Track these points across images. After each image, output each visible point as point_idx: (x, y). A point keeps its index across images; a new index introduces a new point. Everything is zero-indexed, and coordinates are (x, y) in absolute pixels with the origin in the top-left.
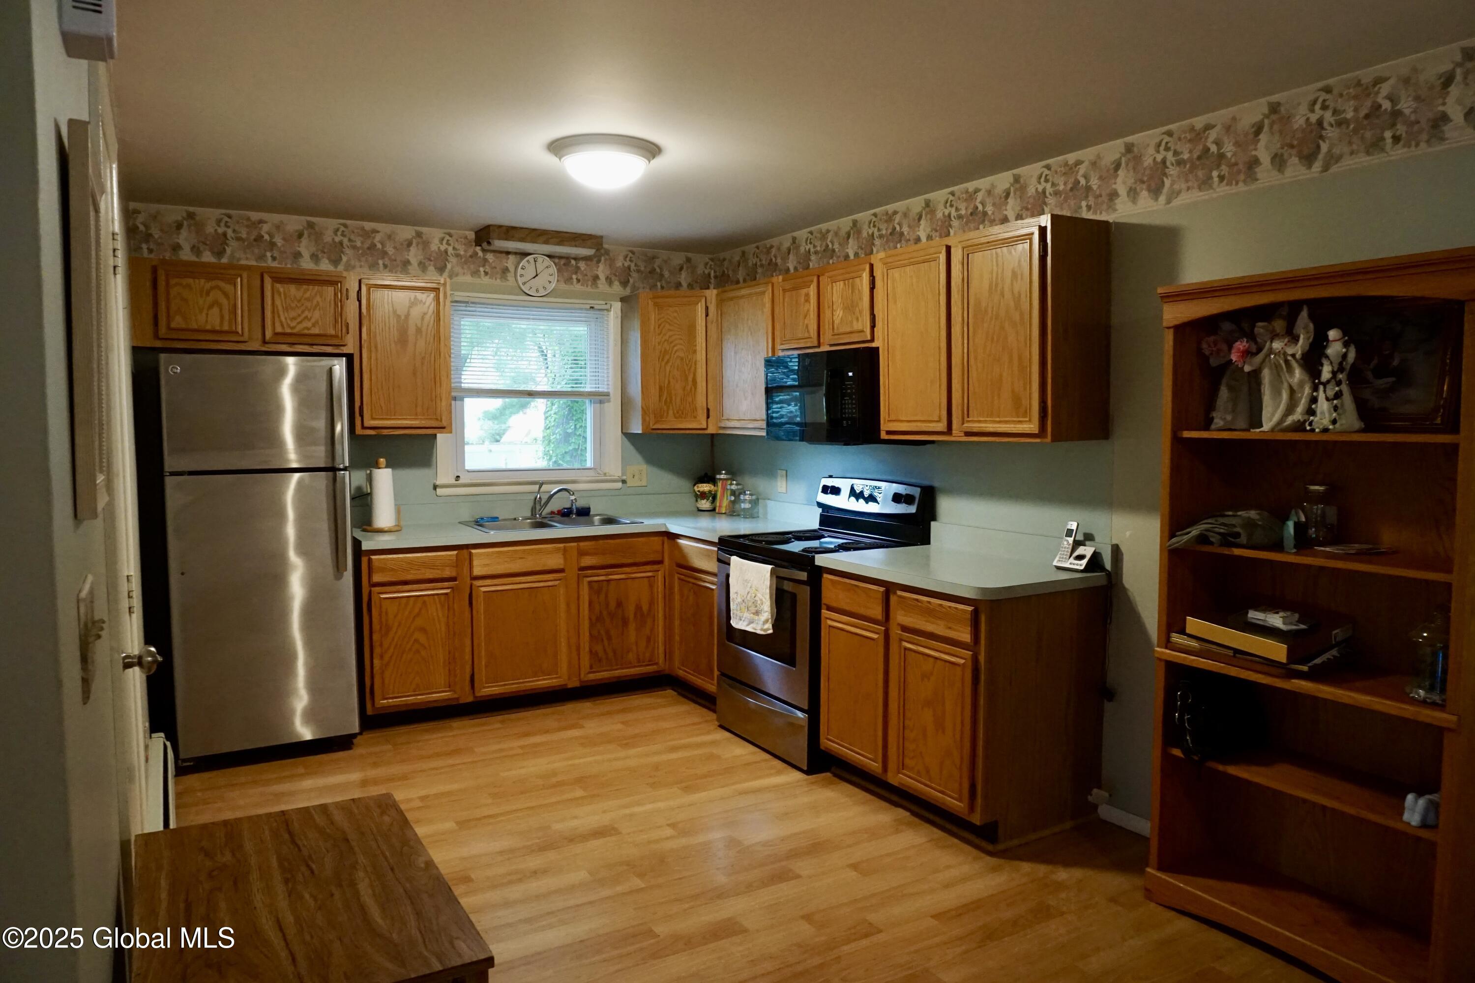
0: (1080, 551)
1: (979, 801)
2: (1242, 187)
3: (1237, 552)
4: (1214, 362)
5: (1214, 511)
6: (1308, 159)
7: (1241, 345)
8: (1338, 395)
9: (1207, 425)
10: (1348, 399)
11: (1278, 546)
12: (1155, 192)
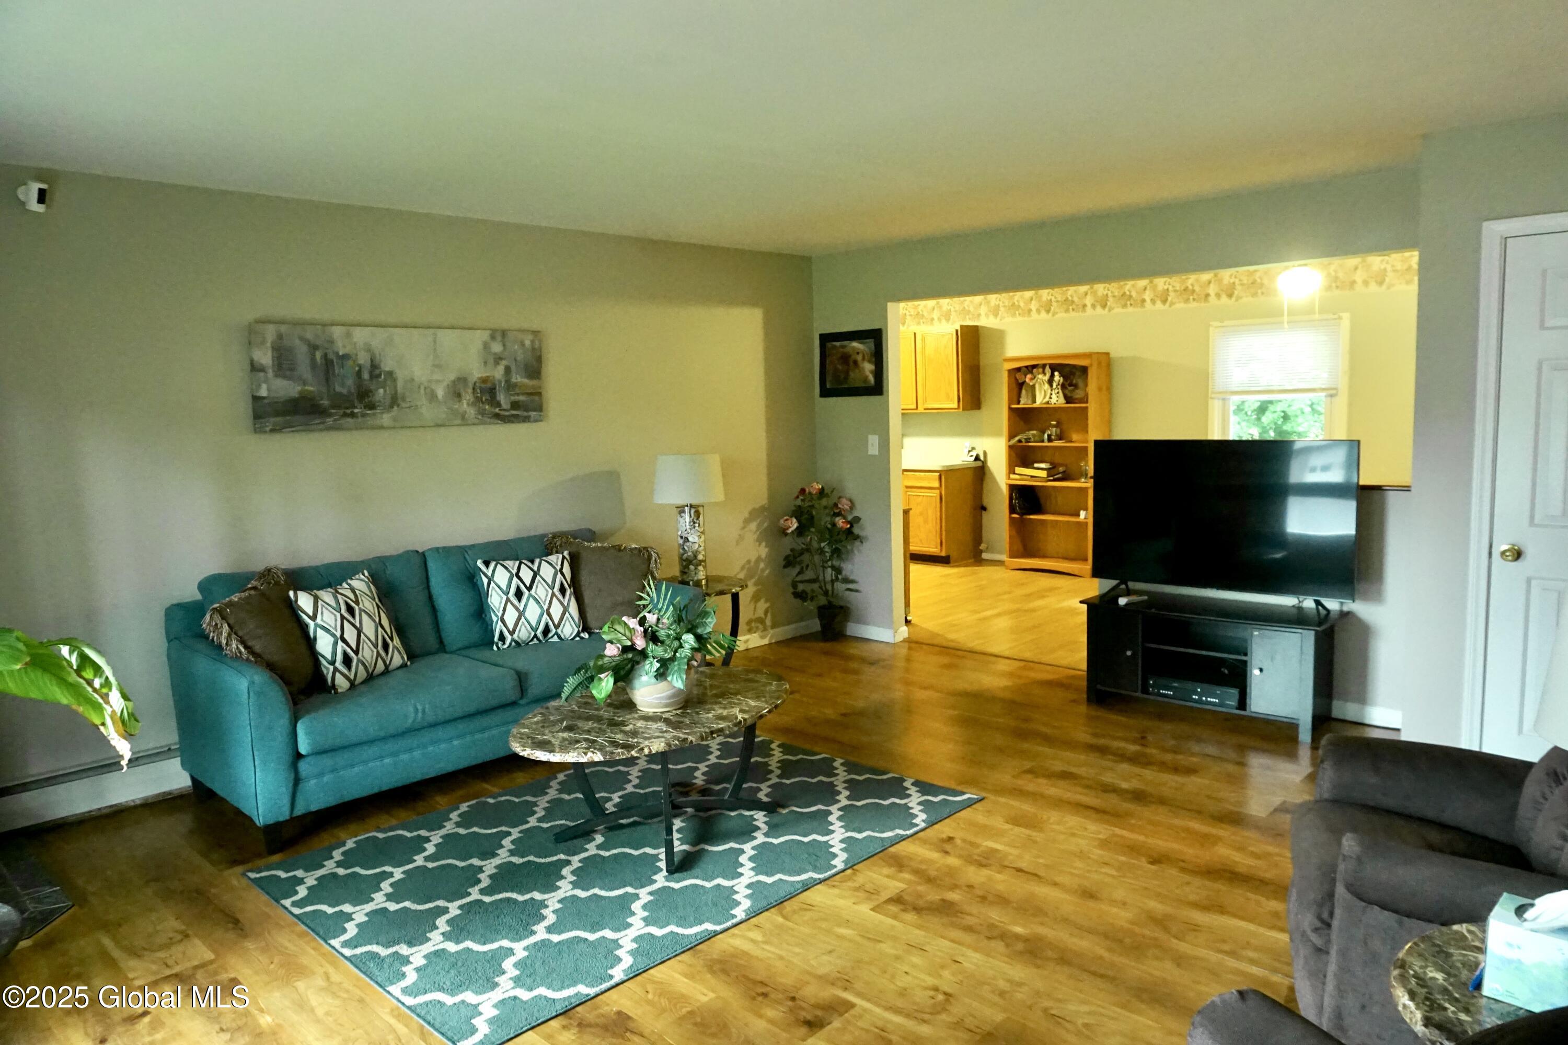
0: (971, 453)
1: (944, 546)
2: (1026, 318)
3: (1030, 444)
4: (1020, 381)
5: (1023, 432)
6: (1048, 311)
7: (1029, 376)
8: (1058, 393)
9: (1019, 403)
10: (1061, 394)
11: (1043, 441)
12: (996, 315)
